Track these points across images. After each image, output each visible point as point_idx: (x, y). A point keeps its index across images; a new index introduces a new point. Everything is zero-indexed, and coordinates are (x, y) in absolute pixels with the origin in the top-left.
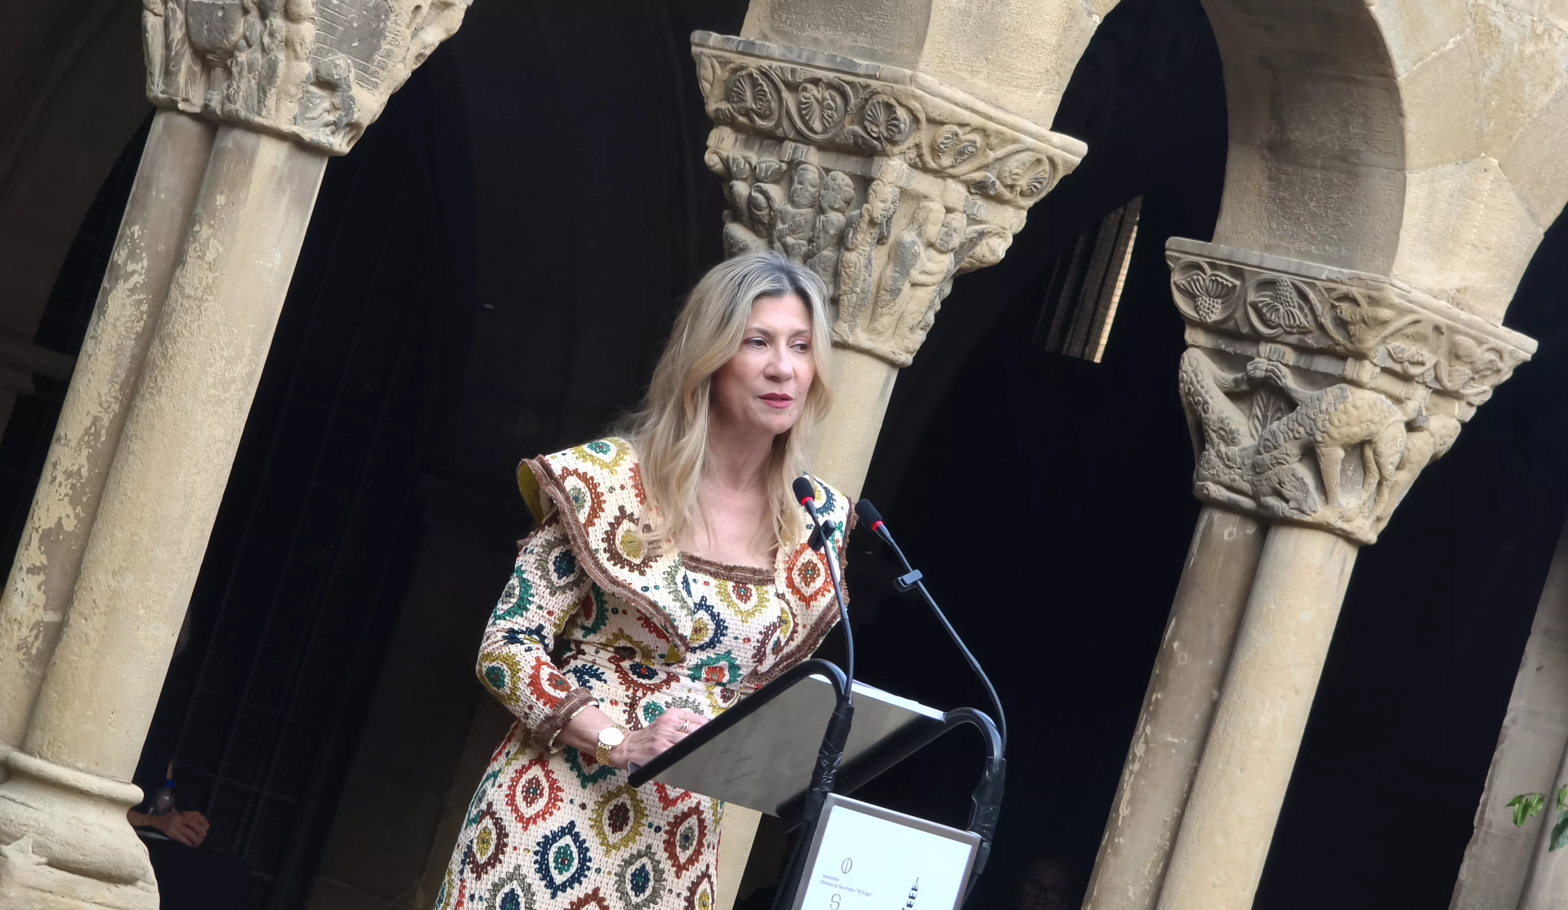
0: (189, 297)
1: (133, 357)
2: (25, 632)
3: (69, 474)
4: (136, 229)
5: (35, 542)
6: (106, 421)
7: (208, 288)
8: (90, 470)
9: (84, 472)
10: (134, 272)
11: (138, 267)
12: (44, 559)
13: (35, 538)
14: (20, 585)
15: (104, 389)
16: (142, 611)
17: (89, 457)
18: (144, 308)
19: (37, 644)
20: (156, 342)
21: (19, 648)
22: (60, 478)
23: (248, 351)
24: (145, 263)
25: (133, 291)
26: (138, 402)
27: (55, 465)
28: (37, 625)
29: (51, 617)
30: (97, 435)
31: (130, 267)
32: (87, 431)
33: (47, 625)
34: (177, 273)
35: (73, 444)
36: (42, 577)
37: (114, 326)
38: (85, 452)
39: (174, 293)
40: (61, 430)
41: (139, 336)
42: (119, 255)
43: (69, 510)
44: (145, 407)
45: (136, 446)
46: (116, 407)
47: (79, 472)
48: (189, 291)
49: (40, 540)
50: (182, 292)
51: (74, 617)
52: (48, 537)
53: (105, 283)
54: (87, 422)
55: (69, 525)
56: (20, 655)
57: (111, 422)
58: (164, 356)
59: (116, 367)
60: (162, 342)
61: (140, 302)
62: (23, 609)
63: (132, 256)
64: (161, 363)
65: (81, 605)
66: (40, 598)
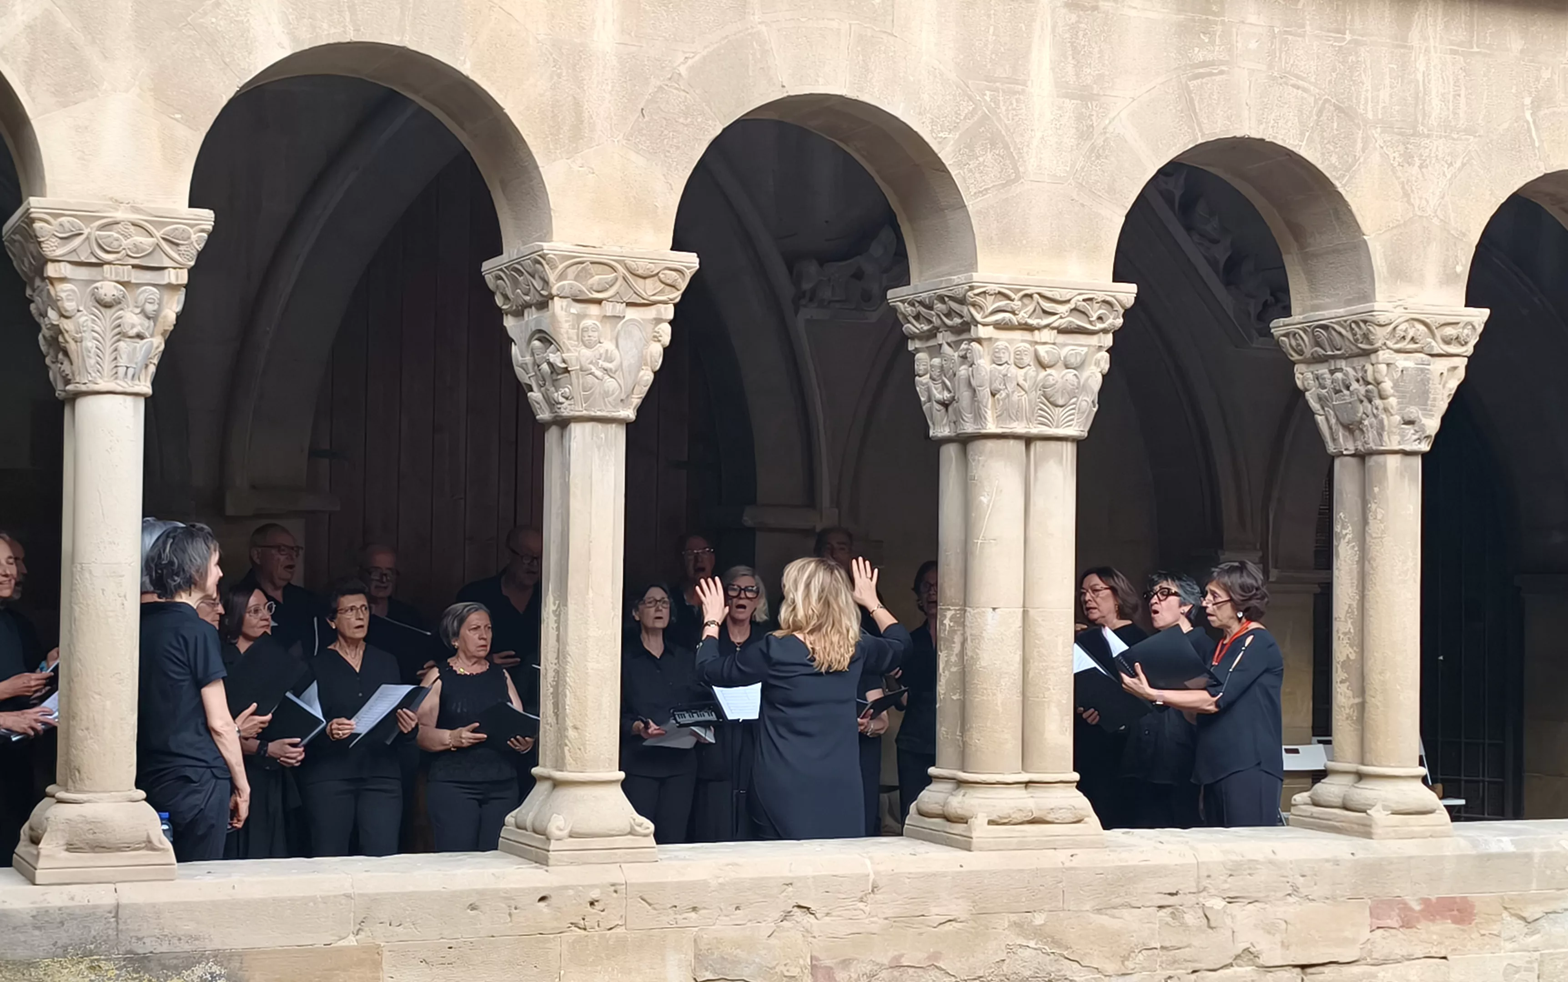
0: (1375, 538)
1: (1358, 572)
2: (1347, 711)
3: (1345, 634)
4: (1341, 514)
5: (1340, 670)
6: (1355, 604)
7: (1383, 532)
8: (1354, 629)
9: (1352, 631)
10: (1346, 534)
11: (1347, 531)
12: (1346, 675)
13: (1339, 666)
14: (1338, 690)
15: (1350, 591)
16: (1398, 687)
17: (1352, 623)
18: (1356, 549)
19: (1355, 714)
20: (1366, 563)
21: (1347, 718)
22: (1342, 636)
23: (1411, 554)
24: (1350, 528)
25: (1348, 543)
26: (1366, 592)
27: (1338, 631)
28: (1352, 706)
29: (1357, 700)
30: (1353, 612)
31: (1344, 532)
32: (1347, 612)
33: (1357, 704)
34: (1367, 529)
35: (1343, 619)
36: (1348, 684)
37: (1345, 561)
38: (1349, 621)
39: (1368, 539)
40: (1335, 615)
41: (1358, 562)
42: (1337, 528)
43: (1351, 650)
44: (1370, 594)
45: (1372, 612)
46: (1357, 597)
47: (1350, 631)
48: (1374, 535)
49: (1342, 667)
50: (1371, 536)
51: (1368, 698)
52: (1345, 664)
53: (1335, 543)
54: (1346, 607)
55: (1353, 657)
56: (1349, 722)
57: (1357, 604)
58: (1372, 568)
59: (1352, 579)
60: (1369, 562)
61: (1354, 547)
62: (1344, 700)
63: (1344, 527)
64: (1371, 572)
65: (1369, 693)
66: (1349, 693)
